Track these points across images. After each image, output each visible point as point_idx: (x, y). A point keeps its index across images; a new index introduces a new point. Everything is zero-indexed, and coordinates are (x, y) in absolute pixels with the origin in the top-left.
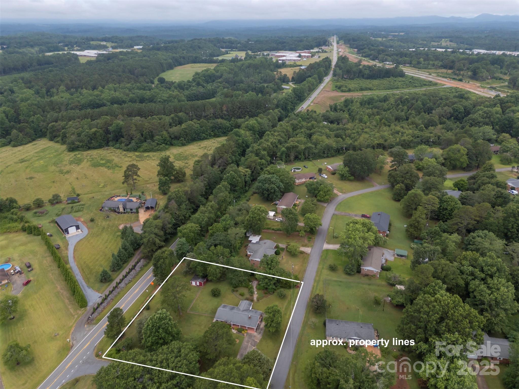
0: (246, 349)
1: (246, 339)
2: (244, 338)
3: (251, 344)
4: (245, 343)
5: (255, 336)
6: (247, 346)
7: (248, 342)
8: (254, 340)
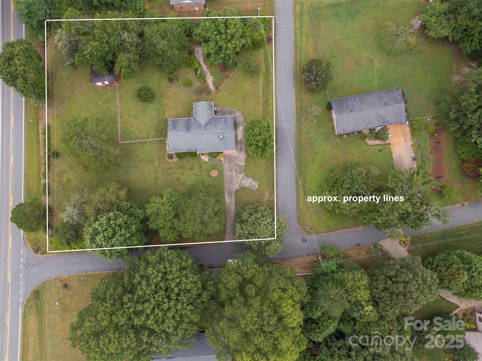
0: (231, 181)
1: (226, 166)
2: (222, 165)
3: (236, 172)
4: (227, 173)
5: (236, 158)
6: (232, 176)
7: (230, 170)
8: (237, 165)
